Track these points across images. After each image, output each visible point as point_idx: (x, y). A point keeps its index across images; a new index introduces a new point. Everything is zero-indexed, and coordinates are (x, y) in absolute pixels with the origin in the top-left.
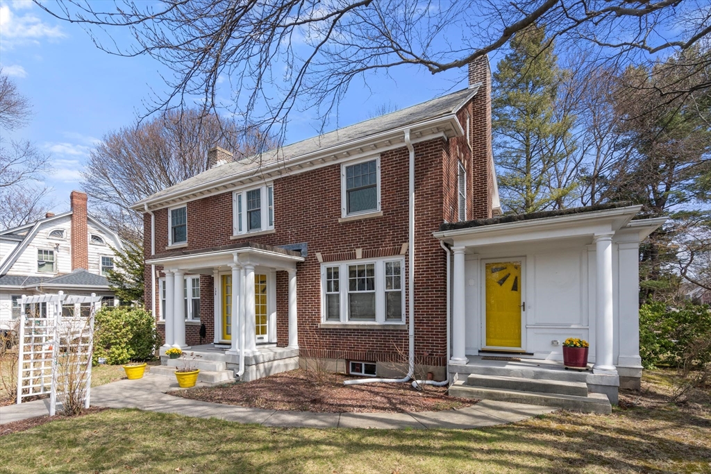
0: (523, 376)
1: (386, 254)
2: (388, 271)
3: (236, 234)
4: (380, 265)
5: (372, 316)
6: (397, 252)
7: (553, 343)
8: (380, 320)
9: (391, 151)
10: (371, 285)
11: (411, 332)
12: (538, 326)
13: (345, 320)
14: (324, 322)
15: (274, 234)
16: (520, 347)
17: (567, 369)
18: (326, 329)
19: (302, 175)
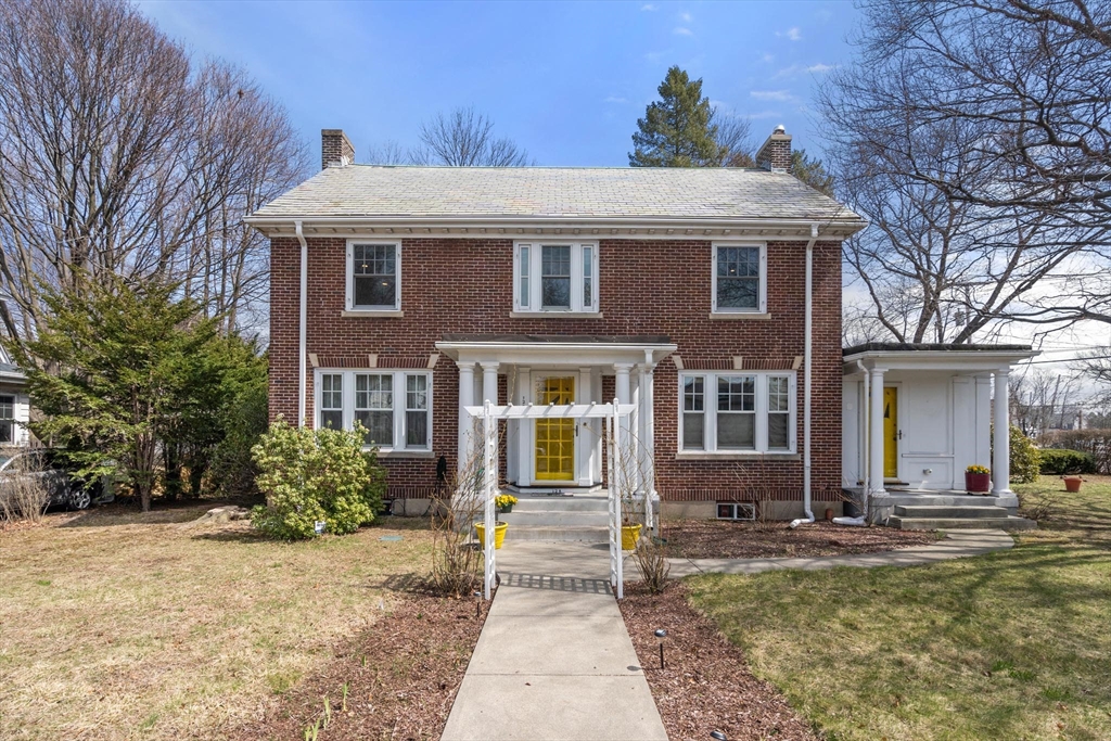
0: (945, 504)
1: (774, 367)
2: (772, 388)
3: (518, 309)
4: (762, 381)
5: (751, 443)
6: (789, 366)
7: (925, 472)
8: (762, 448)
9: (782, 243)
10: (749, 404)
11: (808, 462)
12: (913, 455)
13: (711, 449)
14: (682, 452)
15: (599, 320)
16: (896, 476)
17: (969, 494)
18: (688, 461)
19: (650, 242)
